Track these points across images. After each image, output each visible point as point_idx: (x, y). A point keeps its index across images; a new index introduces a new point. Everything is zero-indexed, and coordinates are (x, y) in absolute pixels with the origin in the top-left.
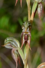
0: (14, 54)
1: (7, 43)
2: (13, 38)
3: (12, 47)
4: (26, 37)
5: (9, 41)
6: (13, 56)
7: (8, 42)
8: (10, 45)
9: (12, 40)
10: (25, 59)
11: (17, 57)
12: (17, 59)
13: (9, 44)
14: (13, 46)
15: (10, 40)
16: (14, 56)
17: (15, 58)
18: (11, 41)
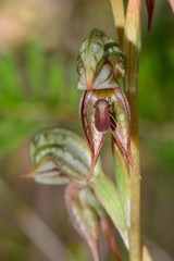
0: (75, 211)
1: (38, 158)
2: (63, 131)
3: (63, 174)
4: (102, 115)
5: (47, 151)
6: (74, 218)
7: (43, 153)
8: (55, 170)
9: (60, 142)
10: (129, 224)
11: (92, 224)
12: (94, 234)
13: (51, 165)
14: (69, 171)
15: (52, 142)
16: (78, 218)
17: (83, 228)
18: (56, 146)
